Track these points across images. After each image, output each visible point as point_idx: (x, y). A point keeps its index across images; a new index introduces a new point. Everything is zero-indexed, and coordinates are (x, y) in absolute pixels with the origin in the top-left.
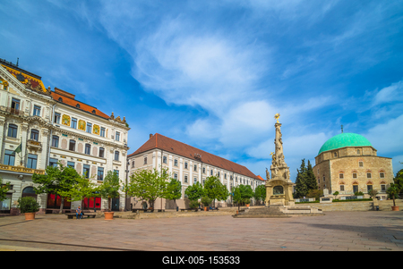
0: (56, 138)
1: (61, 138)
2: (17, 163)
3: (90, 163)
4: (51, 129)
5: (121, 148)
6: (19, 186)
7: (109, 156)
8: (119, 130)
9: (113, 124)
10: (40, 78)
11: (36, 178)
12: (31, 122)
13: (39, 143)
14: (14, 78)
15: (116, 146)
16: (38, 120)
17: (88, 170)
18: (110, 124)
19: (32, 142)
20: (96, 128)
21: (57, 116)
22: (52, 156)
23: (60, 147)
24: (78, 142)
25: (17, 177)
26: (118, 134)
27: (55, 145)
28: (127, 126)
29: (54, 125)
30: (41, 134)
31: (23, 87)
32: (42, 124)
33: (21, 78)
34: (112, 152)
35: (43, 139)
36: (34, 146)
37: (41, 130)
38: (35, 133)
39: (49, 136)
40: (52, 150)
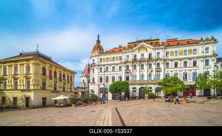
0: (168, 64)
1: (170, 62)
2: (153, 79)
3: (187, 71)
4: (165, 60)
5: (210, 56)
6: (154, 87)
7: (201, 64)
8: (207, 46)
9: (202, 44)
10: (159, 40)
11: (159, 84)
12: (156, 60)
13: (160, 68)
14: (149, 45)
15: (206, 57)
16: (159, 59)
17: (186, 75)
18: (200, 45)
19: (157, 69)
20: (190, 51)
21: (167, 53)
22: (166, 72)
23: (170, 67)
24: (179, 62)
25: (153, 84)
26: (207, 49)
27: (168, 67)
28: (215, 40)
29: (166, 58)
30: (161, 64)
31: (152, 47)
32: (161, 59)
33: (151, 44)
34: (202, 61)
35: (162, 66)
36: (158, 70)
37: (161, 62)
38: (158, 64)
39: (164, 64)
40: (166, 70)
